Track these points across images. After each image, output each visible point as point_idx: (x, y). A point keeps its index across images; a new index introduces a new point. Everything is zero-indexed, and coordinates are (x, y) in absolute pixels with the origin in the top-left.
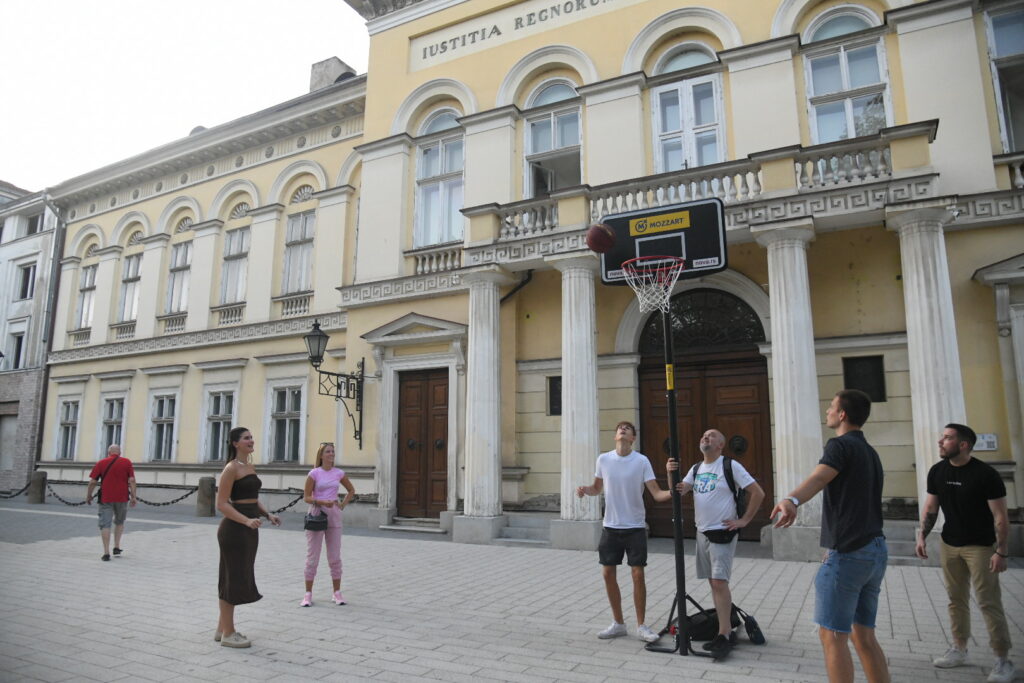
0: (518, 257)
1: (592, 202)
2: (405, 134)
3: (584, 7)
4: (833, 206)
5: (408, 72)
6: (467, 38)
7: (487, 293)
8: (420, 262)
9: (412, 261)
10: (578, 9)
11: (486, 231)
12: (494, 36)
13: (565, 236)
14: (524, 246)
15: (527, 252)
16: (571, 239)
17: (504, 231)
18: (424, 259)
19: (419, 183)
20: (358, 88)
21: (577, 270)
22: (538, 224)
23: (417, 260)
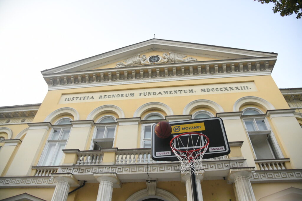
0: (83, 173)
1: (117, 156)
2: (49, 122)
3: (123, 97)
4: (211, 167)
5: (58, 104)
6: (82, 98)
7: (64, 187)
8: (38, 172)
9: (34, 171)
10: (121, 97)
11: (71, 159)
12: (92, 99)
13: (104, 167)
14: (86, 168)
15: (87, 171)
16: (106, 168)
17: (79, 162)
18: (40, 171)
19: (48, 141)
20: (37, 107)
21: (107, 182)
22: (94, 161)
23: (37, 171)
